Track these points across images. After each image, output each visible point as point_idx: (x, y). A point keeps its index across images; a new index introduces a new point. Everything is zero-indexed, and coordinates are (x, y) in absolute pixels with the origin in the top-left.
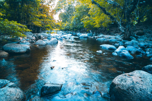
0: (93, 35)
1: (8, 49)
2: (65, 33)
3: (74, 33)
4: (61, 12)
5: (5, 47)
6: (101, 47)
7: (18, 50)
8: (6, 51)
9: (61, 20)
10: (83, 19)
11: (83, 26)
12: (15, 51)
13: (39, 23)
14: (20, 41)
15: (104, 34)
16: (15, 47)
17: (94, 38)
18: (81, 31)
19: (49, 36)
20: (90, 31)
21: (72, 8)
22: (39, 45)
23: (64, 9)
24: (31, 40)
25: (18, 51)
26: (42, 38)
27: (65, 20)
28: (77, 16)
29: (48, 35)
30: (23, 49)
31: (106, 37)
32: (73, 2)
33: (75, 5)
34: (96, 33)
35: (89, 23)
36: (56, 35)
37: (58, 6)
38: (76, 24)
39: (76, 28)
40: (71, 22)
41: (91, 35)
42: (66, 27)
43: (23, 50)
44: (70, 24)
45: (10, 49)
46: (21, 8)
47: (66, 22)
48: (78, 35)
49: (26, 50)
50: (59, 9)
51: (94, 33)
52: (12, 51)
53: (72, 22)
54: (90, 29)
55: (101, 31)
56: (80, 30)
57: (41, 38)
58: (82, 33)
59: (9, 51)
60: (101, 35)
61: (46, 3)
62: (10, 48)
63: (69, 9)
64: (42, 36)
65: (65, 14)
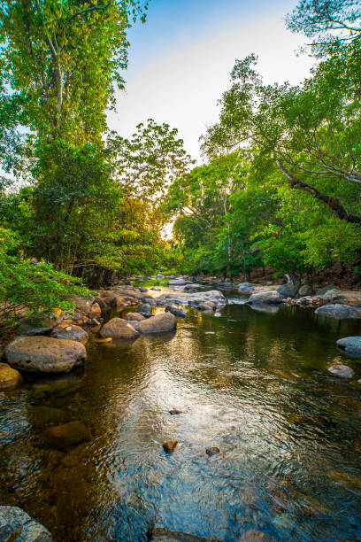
0: (297, 293)
1: (19, 356)
2: (197, 286)
3: (227, 283)
4: (182, 213)
5: (11, 350)
6: (342, 347)
7: (48, 360)
8: (14, 366)
9: (180, 240)
10: (256, 235)
11: (259, 260)
12: (40, 366)
13: (116, 261)
14: (55, 324)
15: (341, 288)
16: (42, 349)
17: (305, 303)
18: (251, 274)
19: (144, 302)
20: (287, 276)
21: (217, 202)
22: (115, 339)
23: (193, 206)
24: (88, 316)
25: (50, 365)
26: (122, 305)
27: (196, 240)
28: (235, 227)
29: (139, 296)
30: (66, 357)
31: (353, 300)
32: (220, 182)
33: (228, 191)
34: (310, 283)
35: (282, 250)
36: (164, 291)
37: (174, 196)
38: (232, 252)
39: (233, 267)
40: (217, 248)
41: (290, 291)
42: (198, 262)
43: (64, 361)
44: (213, 254)
45: (27, 359)
46: (66, 219)
47: (198, 246)
48: (243, 289)
49: (74, 361)
50: (176, 206)
51: (301, 285)
52: (30, 364)
53: (219, 246)
54: (286, 268)
55: (328, 274)
56: (248, 272)
57: (116, 305)
58: (257, 283)
59: (22, 366)
60: (331, 293)
61: (139, 195)
62: (27, 355)
63: (208, 203)
64: (120, 299)
65: (196, 221)
